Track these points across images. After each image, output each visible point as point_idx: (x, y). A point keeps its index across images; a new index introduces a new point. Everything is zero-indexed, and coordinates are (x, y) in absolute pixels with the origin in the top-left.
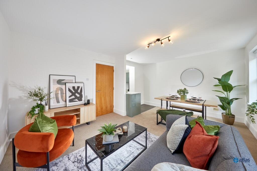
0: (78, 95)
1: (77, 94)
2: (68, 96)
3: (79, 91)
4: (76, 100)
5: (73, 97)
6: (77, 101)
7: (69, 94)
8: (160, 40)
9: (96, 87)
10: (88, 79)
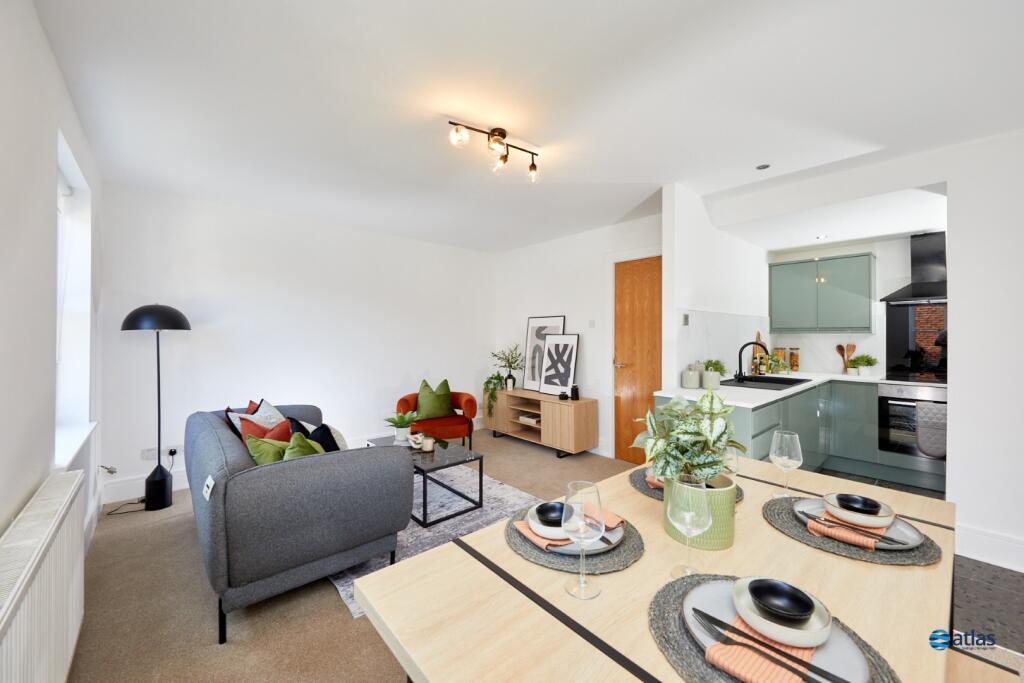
0: (562, 369)
1: (559, 365)
2: (545, 367)
3: (565, 358)
4: (557, 381)
5: (552, 372)
6: (557, 384)
7: (547, 362)
9: (616, 349)
10: (592, 324)
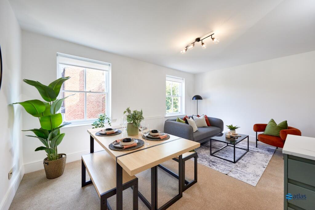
8: (201, 39)
